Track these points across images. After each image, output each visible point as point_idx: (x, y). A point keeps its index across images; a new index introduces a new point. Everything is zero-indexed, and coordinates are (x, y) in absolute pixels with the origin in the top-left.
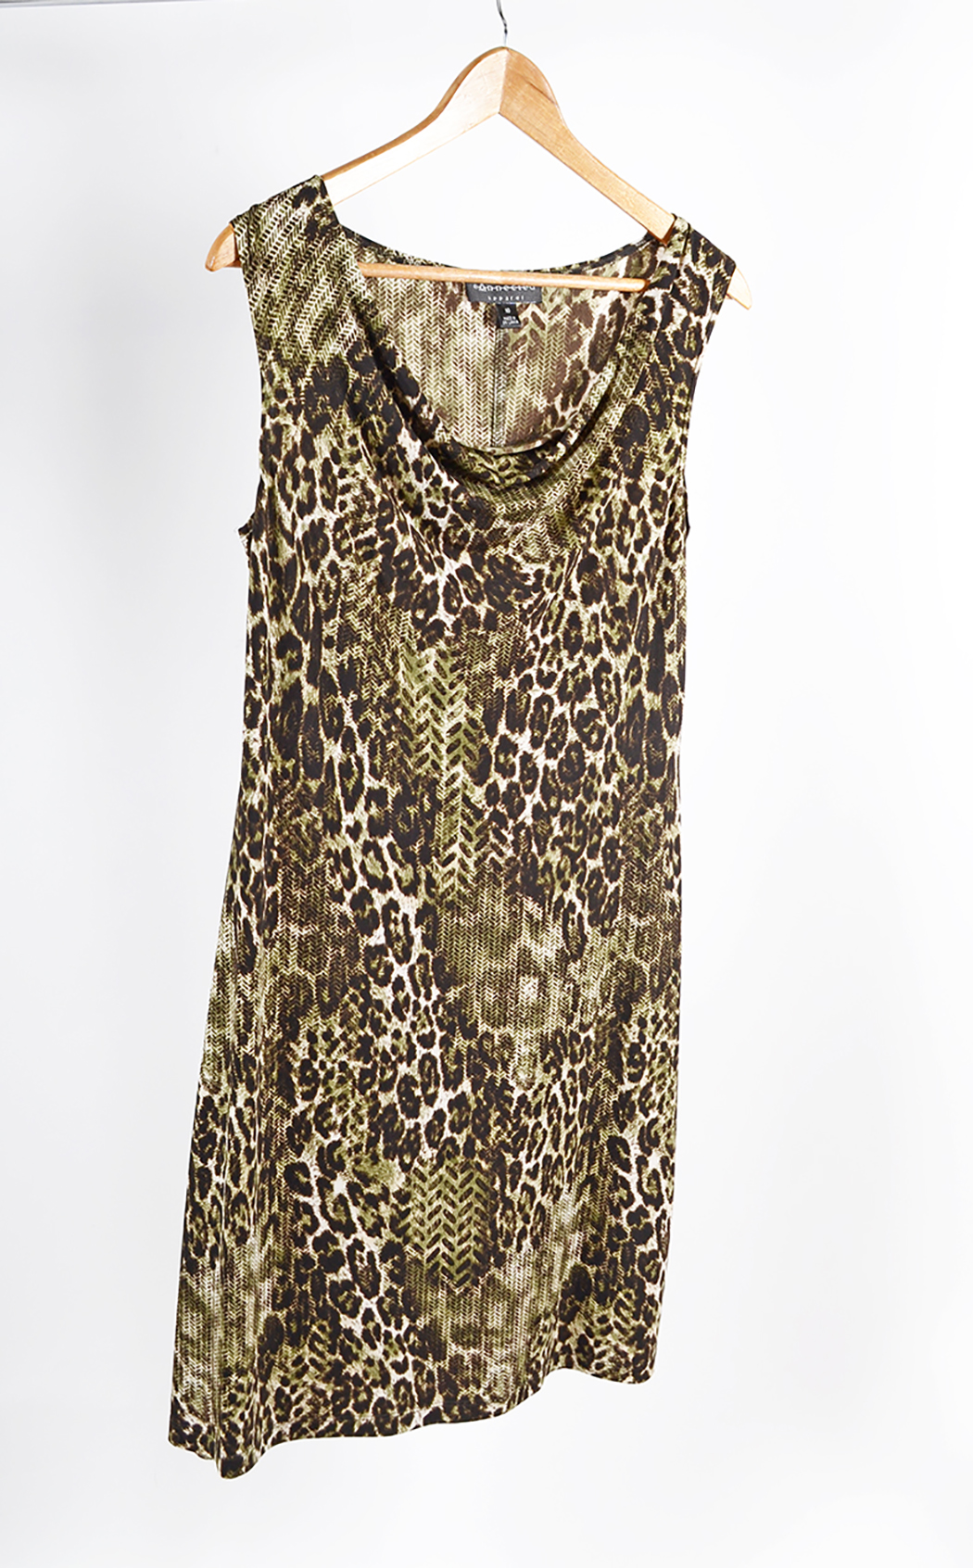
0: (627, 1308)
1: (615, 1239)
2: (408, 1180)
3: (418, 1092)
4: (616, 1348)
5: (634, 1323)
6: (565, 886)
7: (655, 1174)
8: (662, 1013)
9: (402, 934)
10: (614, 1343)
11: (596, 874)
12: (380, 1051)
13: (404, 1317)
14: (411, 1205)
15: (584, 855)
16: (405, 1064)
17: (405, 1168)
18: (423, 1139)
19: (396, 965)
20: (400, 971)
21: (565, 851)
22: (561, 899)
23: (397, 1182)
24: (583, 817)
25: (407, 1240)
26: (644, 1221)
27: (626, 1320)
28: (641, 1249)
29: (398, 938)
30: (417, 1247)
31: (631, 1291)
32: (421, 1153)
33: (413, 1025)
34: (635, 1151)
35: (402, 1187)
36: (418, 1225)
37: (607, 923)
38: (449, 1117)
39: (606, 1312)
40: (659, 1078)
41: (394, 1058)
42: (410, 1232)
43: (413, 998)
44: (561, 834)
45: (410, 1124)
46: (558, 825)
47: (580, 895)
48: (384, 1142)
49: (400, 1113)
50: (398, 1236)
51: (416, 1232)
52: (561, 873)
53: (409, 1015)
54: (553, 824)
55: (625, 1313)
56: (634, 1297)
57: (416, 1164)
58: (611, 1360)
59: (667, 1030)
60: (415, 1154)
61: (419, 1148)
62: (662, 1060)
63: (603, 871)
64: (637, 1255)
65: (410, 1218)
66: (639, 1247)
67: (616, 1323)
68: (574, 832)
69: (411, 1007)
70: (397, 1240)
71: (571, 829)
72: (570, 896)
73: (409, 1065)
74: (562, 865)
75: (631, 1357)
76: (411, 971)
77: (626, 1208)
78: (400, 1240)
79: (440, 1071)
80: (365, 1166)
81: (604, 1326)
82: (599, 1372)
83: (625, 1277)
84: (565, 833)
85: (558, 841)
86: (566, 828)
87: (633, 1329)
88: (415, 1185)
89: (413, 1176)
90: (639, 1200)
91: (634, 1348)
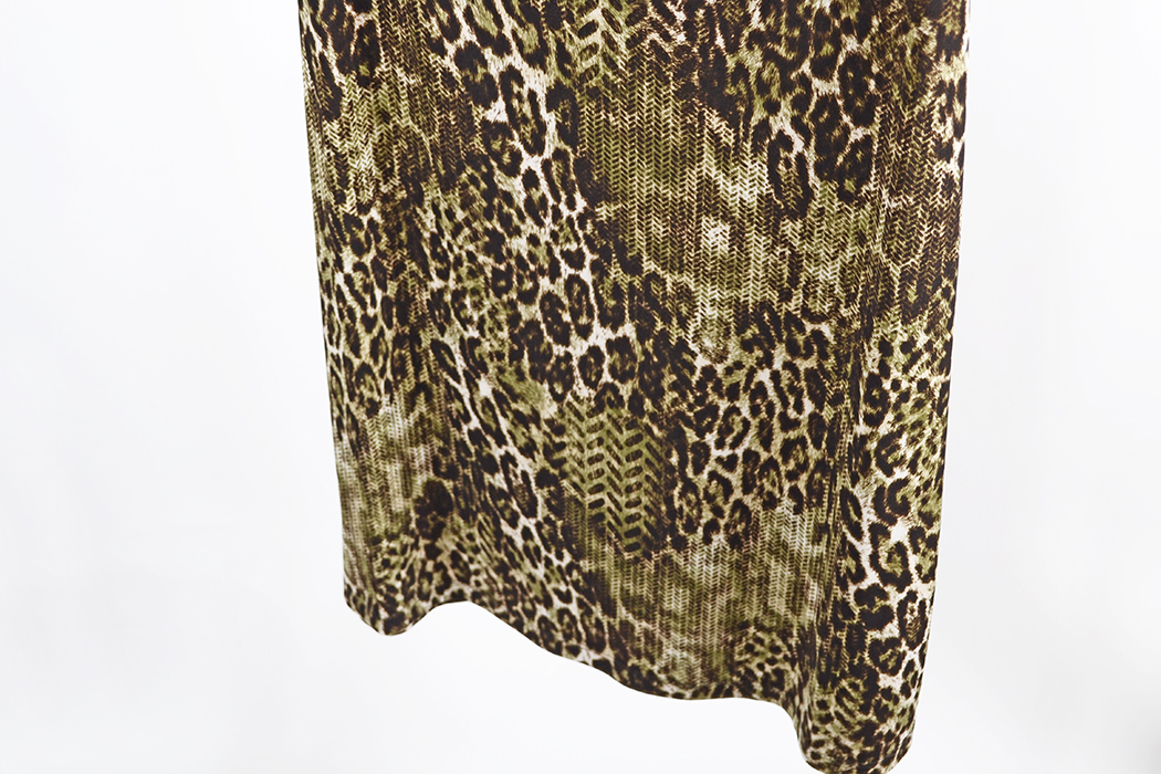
0: (852, 699)
1: (840, 616)
2: (560, 410)
3: (567, 317)
4: (836, 741)
5: (860, 716)
6: (773, 108)
7: (900, 548)
8: (922, 339)
9: (529, 115)
10: (834, 735)
11: (826, 102)
12: (515, 253)
13: (565, 551)
14: (565, 439)
15: (806, 68)
16: (547, 279)
17: (558, 398)
18: (577, 373)
19: (525, 154)
20: (531, 162)
21: (769, 56)
22: (764, 125)
23: (549, 410)
24: (800, 10)
25: (564, 475)
26: (880, 603)
27: (851, 713)
28: (873, 635)
29: (525, 120)
30: (575, 485)
31: (858, 681)
32: (575, 387)
33: (554, 235)
34: (869, 516)
35: (555, 417)
36: (576, 465)
37: (849, 185)
38: (608, 359)
39: (826, 698)
40: (914, 426)
41: (532, 267)
42: (567, 467)
43: (551, 202)
44: (762, 27)
45: (558, 350)
46: (757, 13)
47: (797, 123)
48: (530, 359)
49: (545, 334)
50: (554, 466)
51: (574, 471)
52: (764, 87)
53: (548, 221)
54: (750, 10)
55: (850, 705)
56: (862, 688)
57: (569, 397)
58: (830, 753)
59: (929, 364)
60: (568, 386)
61: (573, 382)
62: (919, 404)
63: (840, 102)
64: (868, 642)
65: (565, 453)
66: (870, 633)
67: (836, 713)
68: (783, 29)
69: (550, 212)
70: (552, 471)
71: (778, 24)
72: (782, 123)
73: (553, 281)
74: (765, 74)
75: (856, 753)
76: (546, 165)
77: (855, 583)
78: (556, 472)
79: (593, 301)
80: (510, 379)
81: (823, 713)
82: (814, 761)
83: (851, 664)
84: (768, 27)
85: (756, 37)
86: (771, 21)
87: (859, 723)
88: (570, 420)
89: (567, 410)
90: (872, 578)
91: (860, 745)
